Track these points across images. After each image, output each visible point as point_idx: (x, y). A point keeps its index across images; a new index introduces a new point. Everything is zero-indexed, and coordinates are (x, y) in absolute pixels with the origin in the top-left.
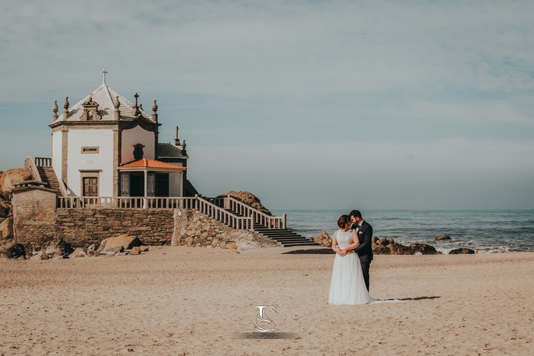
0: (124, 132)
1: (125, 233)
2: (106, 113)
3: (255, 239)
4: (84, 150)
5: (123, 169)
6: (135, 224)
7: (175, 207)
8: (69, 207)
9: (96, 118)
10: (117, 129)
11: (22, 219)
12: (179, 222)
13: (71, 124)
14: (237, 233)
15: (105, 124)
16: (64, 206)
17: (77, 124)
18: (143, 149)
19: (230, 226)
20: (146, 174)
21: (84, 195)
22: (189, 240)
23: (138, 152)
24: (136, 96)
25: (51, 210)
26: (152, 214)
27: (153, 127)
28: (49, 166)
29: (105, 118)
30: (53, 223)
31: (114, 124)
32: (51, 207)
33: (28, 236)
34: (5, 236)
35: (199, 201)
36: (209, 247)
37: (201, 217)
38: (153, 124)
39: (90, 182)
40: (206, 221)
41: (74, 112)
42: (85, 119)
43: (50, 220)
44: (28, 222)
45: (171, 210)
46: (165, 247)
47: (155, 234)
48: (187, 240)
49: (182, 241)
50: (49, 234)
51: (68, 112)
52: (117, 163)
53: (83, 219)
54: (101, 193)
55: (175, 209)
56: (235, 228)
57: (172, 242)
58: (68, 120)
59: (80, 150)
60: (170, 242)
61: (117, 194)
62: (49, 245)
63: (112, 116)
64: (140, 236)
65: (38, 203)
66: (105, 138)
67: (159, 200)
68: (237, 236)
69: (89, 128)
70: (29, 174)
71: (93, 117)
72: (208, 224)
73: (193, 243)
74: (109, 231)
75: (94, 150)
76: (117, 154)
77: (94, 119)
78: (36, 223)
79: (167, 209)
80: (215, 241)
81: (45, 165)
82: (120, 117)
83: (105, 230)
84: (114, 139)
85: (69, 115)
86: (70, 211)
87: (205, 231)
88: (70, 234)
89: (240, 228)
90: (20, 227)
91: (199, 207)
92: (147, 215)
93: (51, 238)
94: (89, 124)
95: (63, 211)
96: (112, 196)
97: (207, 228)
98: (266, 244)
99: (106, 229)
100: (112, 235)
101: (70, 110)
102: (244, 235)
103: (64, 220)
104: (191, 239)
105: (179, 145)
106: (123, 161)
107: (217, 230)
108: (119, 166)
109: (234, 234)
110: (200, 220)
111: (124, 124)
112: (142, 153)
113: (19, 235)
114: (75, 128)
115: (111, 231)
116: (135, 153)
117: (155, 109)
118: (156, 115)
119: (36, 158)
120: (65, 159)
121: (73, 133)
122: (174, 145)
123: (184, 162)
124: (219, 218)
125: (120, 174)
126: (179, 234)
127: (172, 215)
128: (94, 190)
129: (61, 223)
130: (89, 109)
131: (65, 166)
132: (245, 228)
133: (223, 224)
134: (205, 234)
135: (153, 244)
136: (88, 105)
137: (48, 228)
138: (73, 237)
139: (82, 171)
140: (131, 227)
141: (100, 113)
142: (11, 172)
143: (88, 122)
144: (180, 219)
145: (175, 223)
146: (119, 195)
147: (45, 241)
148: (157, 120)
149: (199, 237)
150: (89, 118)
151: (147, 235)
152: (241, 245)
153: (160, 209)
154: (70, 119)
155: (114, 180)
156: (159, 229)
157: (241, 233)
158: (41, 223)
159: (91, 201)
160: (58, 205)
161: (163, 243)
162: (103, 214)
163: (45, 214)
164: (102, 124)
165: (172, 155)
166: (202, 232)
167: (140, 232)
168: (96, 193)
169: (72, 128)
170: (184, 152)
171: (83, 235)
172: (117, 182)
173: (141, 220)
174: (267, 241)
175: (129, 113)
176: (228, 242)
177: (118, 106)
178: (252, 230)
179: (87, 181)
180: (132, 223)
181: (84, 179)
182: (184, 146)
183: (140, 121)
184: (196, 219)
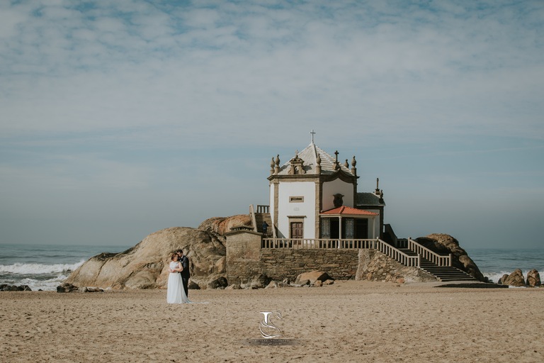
0: (325, 184)
1: (317, 269)
2: (310, 168)
3: (420, 275)
4: (292, 199)
5: (323, 215)
6: (326, 262)
7: (360, 247)
8: (272, 247)
9: (301, 172)
10: (318, 181)
11: (233, 257)
12: (363, 261)
13: (281, 177)
14: (407, 270)
15: (308, 177)
16: (268, 247)
17: (286, 178)
18: (343, 198)
19: (403, 264)
20: (340, 220)
21: (292, 238)
22: (369, 275)
23: (338, 201)
24: (337, 153)
25: (257, 250)
26: (340, 253)
27: (353, 179)
28: (266, 212)
29: (309, 172)
30: (258, 261)
31: (316, 177)
32: (256, 247)
33: (237, 271)
34: (219, 271)
35: (379, 242)
36: (384, 281)
37: (381, 256)
38: (351, 177)
39: (296, 226)
40: (384, 259)
41: (285, 167)
42: (292, 174)
43: (256, 258)
44: (238, 260)
45: (356, 249)
46: (350, 281)
47: (342, 270)
48: (367, 275)
49: (364, 277)
50: (255, 269)
51: (278, 168)
52: (318, 210)
53: (283, 258)
54: (306, 235)
55: (360, 250)
56: (406, 265)
57: (356, 277)
58: (279, 174)
59: (288, 200)
60: (354, 277)
61: (318, 236)
62: (253, 278)
63: (314, 171)
64: (330, 272)
65: (246, 243)
66: (308, 189)
67: (356, 242)
68: (406, 272)
69: (296, 181)
70: (249, 220)
71: (299, 171)
72: (385, 262)
73: (372, 278)
74: (304, 267)
75: (300, 199)
76: (318, 203)
77: (300, 173)
78: (244, 261)
79: (353, 249)
80: (388, 276)
81: (263, 212)
82: (321, 171)
83: (300, 266)
84: (316, 191)
85: (280, 170)
86: (272, 251)
87: (382, 268)
88: (272, 270)
89: (410, 265)
90: (231, 263)
91: (379, 248)
92: (337, 254)
93: (256, 273)
94: (296, 178)
95: (267, 251)
96: (314, 238)
97: (384, 265)
98: (427, 279)
99: (302, 266)
100: (306, 270)
101: (281, 166)
102: (412, 271)
103: (268, 258)
104: (370, 275)
105: (378, 194)
106: (324, 208)
107: (391, 267)
108: (320, 213)
109: (404, 271)
110: (379, 258)
111: (324, 177)
112: (341, 202)
113: (230, 270)
114: (284, 181)
115: (306, 267)
116: (335, 202)
117: (354, 164)
118: (355, 169)
119: (258, 206)
120: (276, 207)
121: (283, 185)
122: (375, 194)
123: (381, 209)
124: (394, 257)
125: (321, 219)
126: (362, 270)
127: (357, 254)
128: (300, 233)
129: (265, 261)
130: (296, 165)
131: (276, 213)
132: (413, 265)
133: (397, 262)
134: (382, 270)
135: (340, 278)
136: (295, 161)
137: (254, 264)
138: (275, 273)
139: (290, 217)
140: (322, 264)
141: (305, 168)
142: (234, 218)
143: (295, 176)
144: (364, 258)
145: (359, 261)
146: (320, 237)
147: (251, 275)
148: (355, 173)
149: (376, 272)
150: (295, 172)
151: (335, 271)
152: (408, 279)
153: (347, 249)
154: (281, 173)
155: (316, 224)
156: (346, 266)
157: (409, 270)
158: (248, 260)
159: (295, 242)
160: (263, 246)
161: (349, 278)
162: (300, 253)
163: (252, 253)
164: (306, 177)
165: (371, 203)
166: (379, 269)
167: (329, 268)
168: (301, 236)
169: (282, 181)
170: (381, 201)
171: (283, 270)
172: (318, 226)
173: (331, 258)
174: (429, 277)
175: (330, 167)
176: (397, 277)
177: (319, 162)
178: (419, 267)
179: (294, 225)
180: (324, 261)
181: (292, 223)
182: (382, 195)
183: (340, 174)
184: (376, 257)
